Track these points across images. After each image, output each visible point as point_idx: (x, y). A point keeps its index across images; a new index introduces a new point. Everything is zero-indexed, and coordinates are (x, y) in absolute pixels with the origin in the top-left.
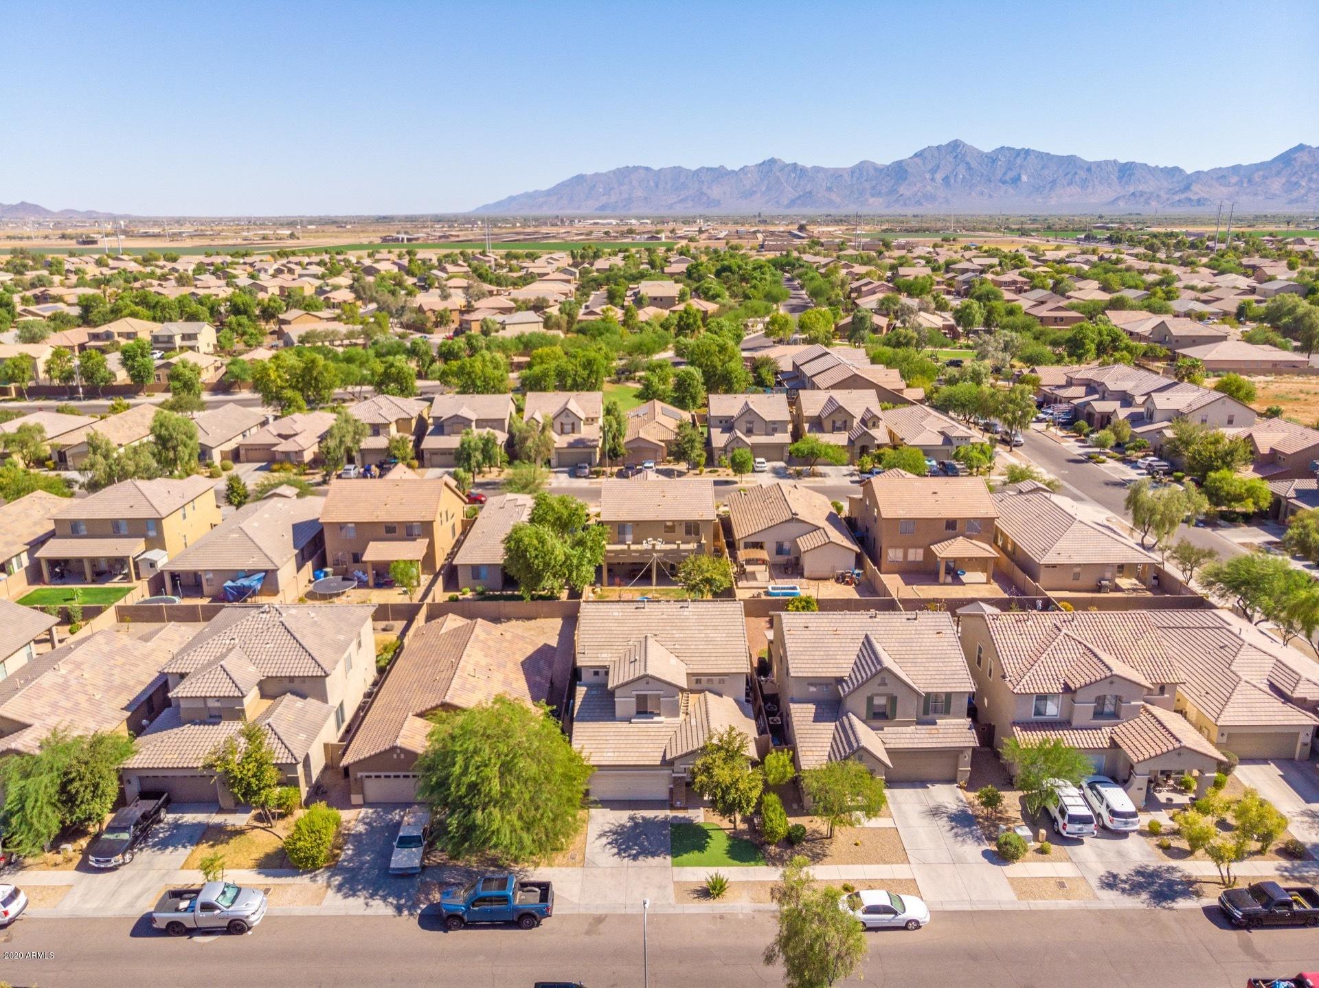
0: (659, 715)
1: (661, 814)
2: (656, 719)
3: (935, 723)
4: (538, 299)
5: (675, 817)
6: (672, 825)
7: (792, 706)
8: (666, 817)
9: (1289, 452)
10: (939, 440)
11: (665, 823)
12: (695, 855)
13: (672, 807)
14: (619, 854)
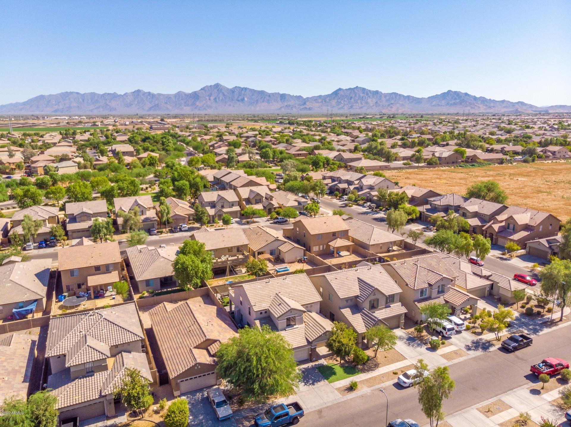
0: (295, 325)
1: (310, 365)
2: (295, 327)
3: (390, 307)
4: (63, 155)
5: (315, 365)
6: (317, 368)
7: (342, 310)
8: (312, 366)
9: (418, 196)
10: (296, 204)
11: (313, 368)
12: (333, 377)
13: (311, 361)
14: (305, 384)
